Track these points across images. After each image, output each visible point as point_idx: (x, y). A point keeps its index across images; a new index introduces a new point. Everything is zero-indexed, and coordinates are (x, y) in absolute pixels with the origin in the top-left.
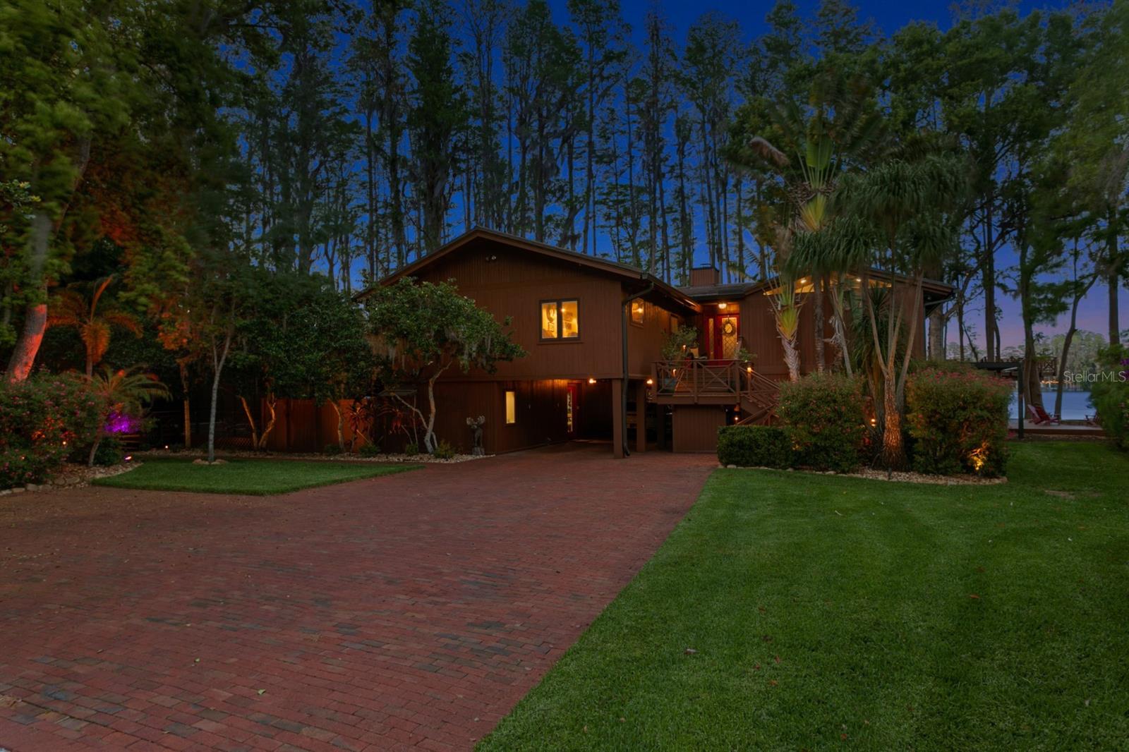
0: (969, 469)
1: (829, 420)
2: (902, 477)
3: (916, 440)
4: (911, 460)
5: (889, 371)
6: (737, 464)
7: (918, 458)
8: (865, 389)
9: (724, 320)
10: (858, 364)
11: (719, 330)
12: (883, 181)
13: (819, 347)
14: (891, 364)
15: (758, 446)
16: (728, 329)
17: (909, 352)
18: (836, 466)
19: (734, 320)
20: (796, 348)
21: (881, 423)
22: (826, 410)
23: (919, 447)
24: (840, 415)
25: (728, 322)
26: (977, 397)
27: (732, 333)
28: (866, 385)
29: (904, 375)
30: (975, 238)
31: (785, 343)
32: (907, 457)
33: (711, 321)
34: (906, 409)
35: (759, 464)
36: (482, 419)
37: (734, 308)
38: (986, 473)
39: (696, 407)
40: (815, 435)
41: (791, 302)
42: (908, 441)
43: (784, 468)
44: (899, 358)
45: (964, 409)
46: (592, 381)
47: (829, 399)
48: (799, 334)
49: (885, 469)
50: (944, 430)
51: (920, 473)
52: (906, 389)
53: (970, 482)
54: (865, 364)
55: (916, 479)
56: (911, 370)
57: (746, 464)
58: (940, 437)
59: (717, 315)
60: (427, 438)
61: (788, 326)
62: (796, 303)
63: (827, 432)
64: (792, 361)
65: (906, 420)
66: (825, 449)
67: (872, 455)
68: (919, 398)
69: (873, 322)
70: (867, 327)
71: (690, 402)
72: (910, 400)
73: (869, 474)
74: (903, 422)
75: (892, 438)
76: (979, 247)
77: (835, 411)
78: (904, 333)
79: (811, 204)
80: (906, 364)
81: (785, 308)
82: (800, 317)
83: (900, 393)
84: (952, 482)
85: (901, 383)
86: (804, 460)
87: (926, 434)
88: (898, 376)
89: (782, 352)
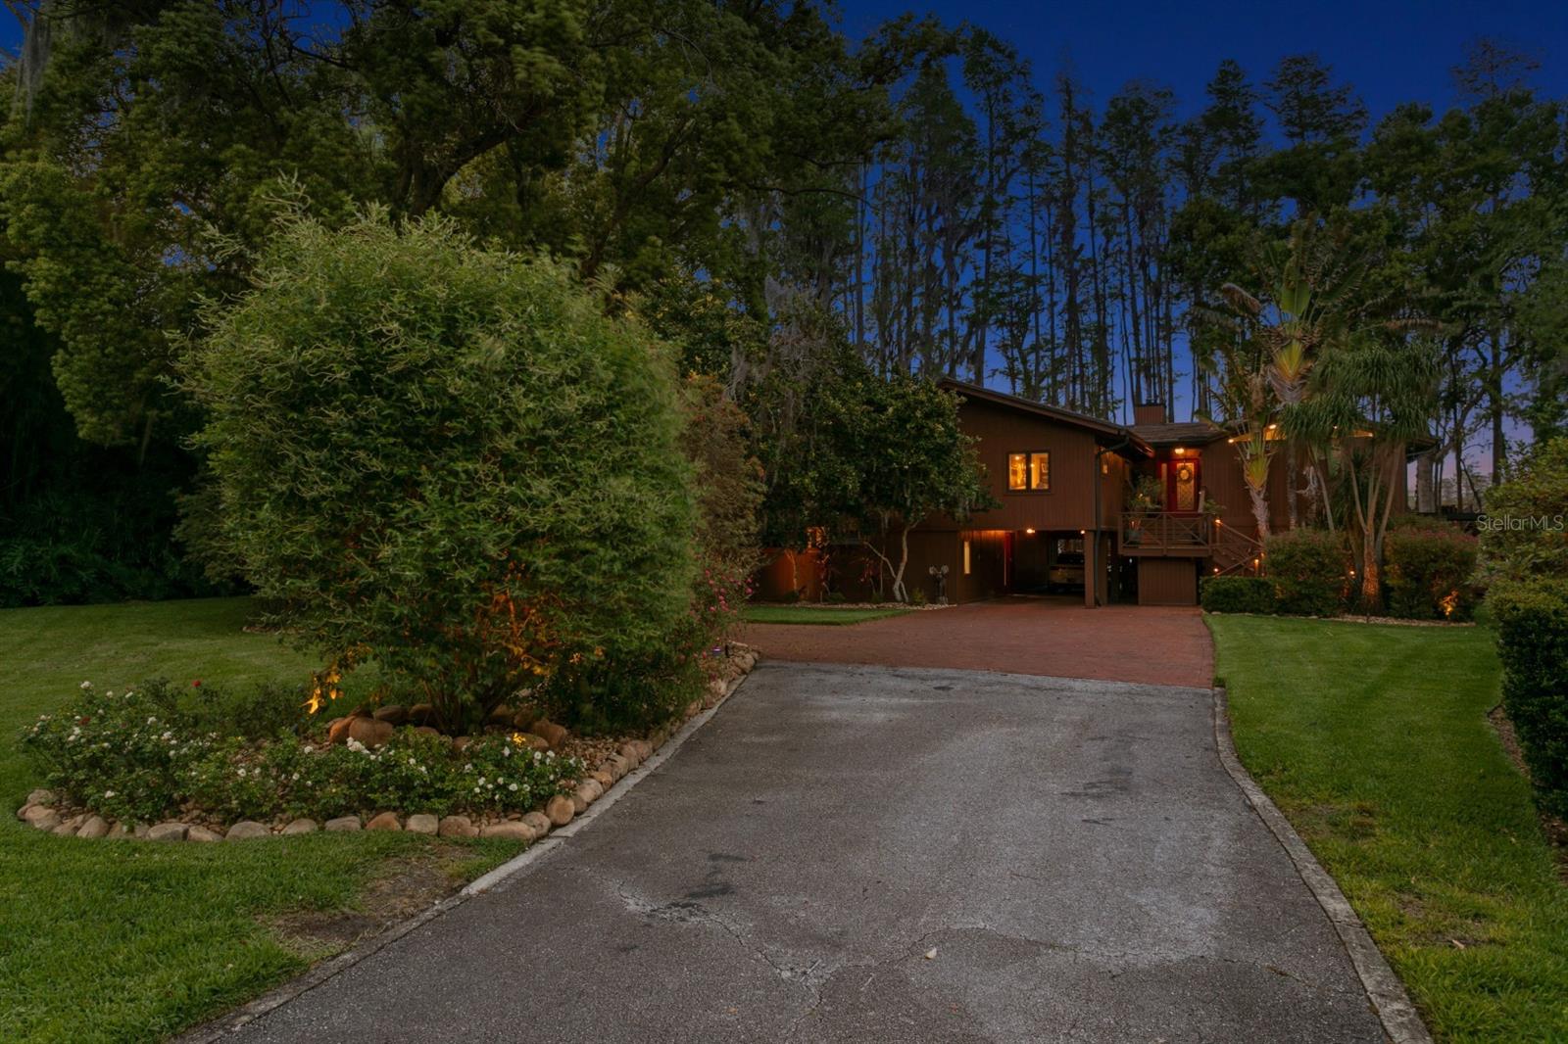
0: (1440, 615)
1: (1313, 571)
2: (1380, 620)
3: (1392, 589)
4: (1388, 607)
5: (1368, 528)
6: (1222, 610)
7: (1394, 605)
8: (1346, 545)
9: (1180, 465)
10: (1339, 522)
11: (1173, 477)
12: (1366, 364)
13: (1292, 499)
14: (1370, 521)
15: (1243, 595)
16: (1184, 474)
17: (1387, 512)
18: (1318, 612)
19: (1191, 465)
20: (1265, 499)
21: (1361, 577)
22: (1311, 562)
23: (1395, 594)
24: (1322, 565)
25: (1184, 468)
26: (1446, 552)
27: (1188, 481)
28: (1347, 540)
29: (1383, 532)
30: (1480, 354)
31: (1253, 494)
32: (1385, 604)
33: (1164, 466)
34: (1384, 561)
35: (1244, 611)
36: (945, 569)
37: (1191, 452)
38: (1455, 618)
39: (1165, 559)
40: (1299, 583)
41: (1261, 451)
42: (1385, 590)
43: (1270, 614)
44: (1379, 515)
45: (1435, 561)
46: (1030, 531)
47: (1311, 552)
48: (1269, 486)
49: (1364, 615)
50: (1418, 580)
51: (1396, 618)
52: (1384, 545)
53: (1441, 624)
54: (1346, 522)
55: (1391, 621)
56: (1389, 527)
57: (1232, 611)
58: (1414, 585)
59: (1172, 460)
60: (896, 587)
61: (1257, 476)
62: (1267, 452)
63: (1311, 581)
64: (1261, 512)
65: (1385, 573)
66: (1309, 597)
67: (1354, 602)
68: (1396, 552)
69: (1355, 483)
70: (1349, 488)
71: (1159, 554)
72: (1387, 553)
73: (1349, 618)
74: (1382, 574)
75: (1371, 588)
76: (1485, 364)
77: (1318, 562)
78: (1383, 495)
79: (1286, 351)
80: (1385, 522)
81: (1254, 457)
82: (1270, 467)
83: (1379, 549)
84: (1423, 624)
85: (1379, 539)
86: (1287, 608)
87: (1401, 582)
88: (1377, 532)
89: (1251, 503)
